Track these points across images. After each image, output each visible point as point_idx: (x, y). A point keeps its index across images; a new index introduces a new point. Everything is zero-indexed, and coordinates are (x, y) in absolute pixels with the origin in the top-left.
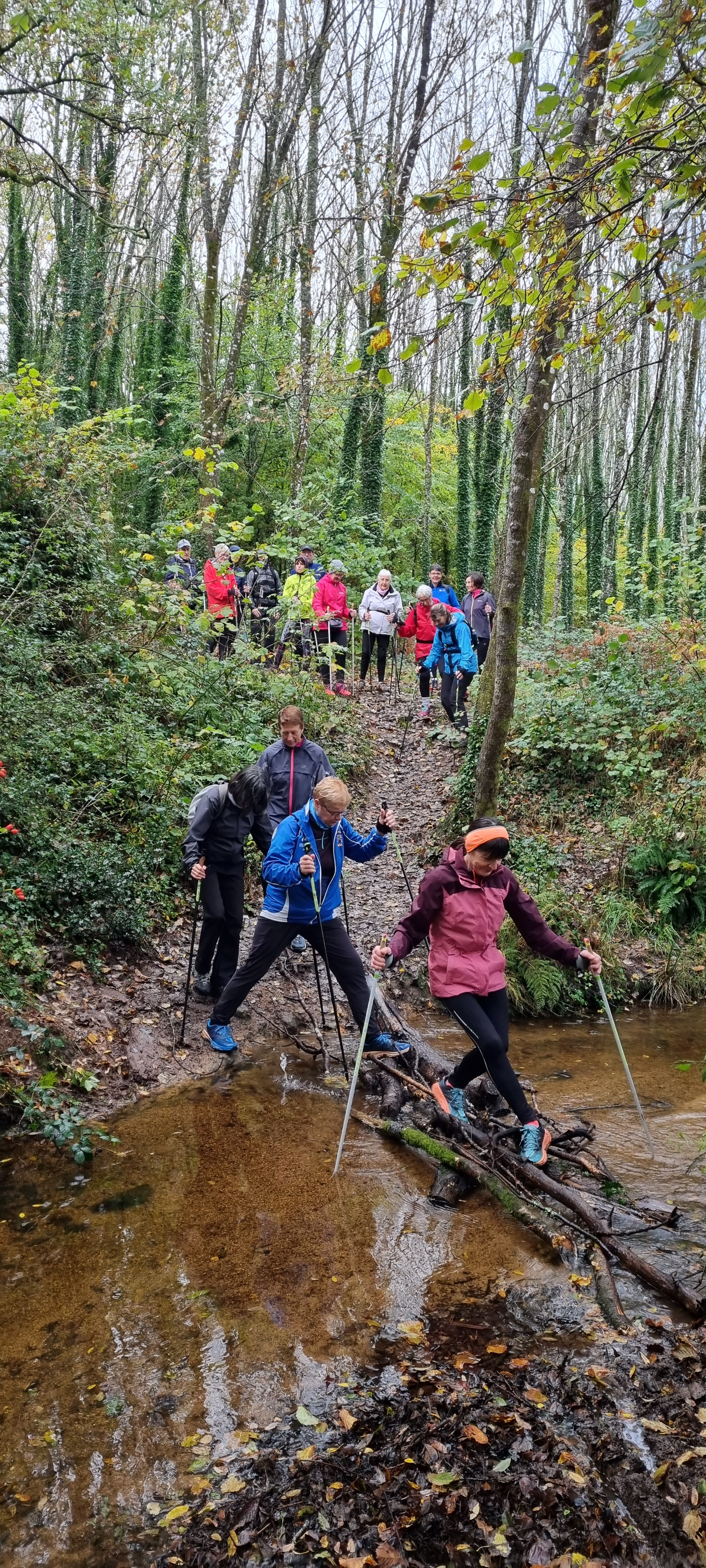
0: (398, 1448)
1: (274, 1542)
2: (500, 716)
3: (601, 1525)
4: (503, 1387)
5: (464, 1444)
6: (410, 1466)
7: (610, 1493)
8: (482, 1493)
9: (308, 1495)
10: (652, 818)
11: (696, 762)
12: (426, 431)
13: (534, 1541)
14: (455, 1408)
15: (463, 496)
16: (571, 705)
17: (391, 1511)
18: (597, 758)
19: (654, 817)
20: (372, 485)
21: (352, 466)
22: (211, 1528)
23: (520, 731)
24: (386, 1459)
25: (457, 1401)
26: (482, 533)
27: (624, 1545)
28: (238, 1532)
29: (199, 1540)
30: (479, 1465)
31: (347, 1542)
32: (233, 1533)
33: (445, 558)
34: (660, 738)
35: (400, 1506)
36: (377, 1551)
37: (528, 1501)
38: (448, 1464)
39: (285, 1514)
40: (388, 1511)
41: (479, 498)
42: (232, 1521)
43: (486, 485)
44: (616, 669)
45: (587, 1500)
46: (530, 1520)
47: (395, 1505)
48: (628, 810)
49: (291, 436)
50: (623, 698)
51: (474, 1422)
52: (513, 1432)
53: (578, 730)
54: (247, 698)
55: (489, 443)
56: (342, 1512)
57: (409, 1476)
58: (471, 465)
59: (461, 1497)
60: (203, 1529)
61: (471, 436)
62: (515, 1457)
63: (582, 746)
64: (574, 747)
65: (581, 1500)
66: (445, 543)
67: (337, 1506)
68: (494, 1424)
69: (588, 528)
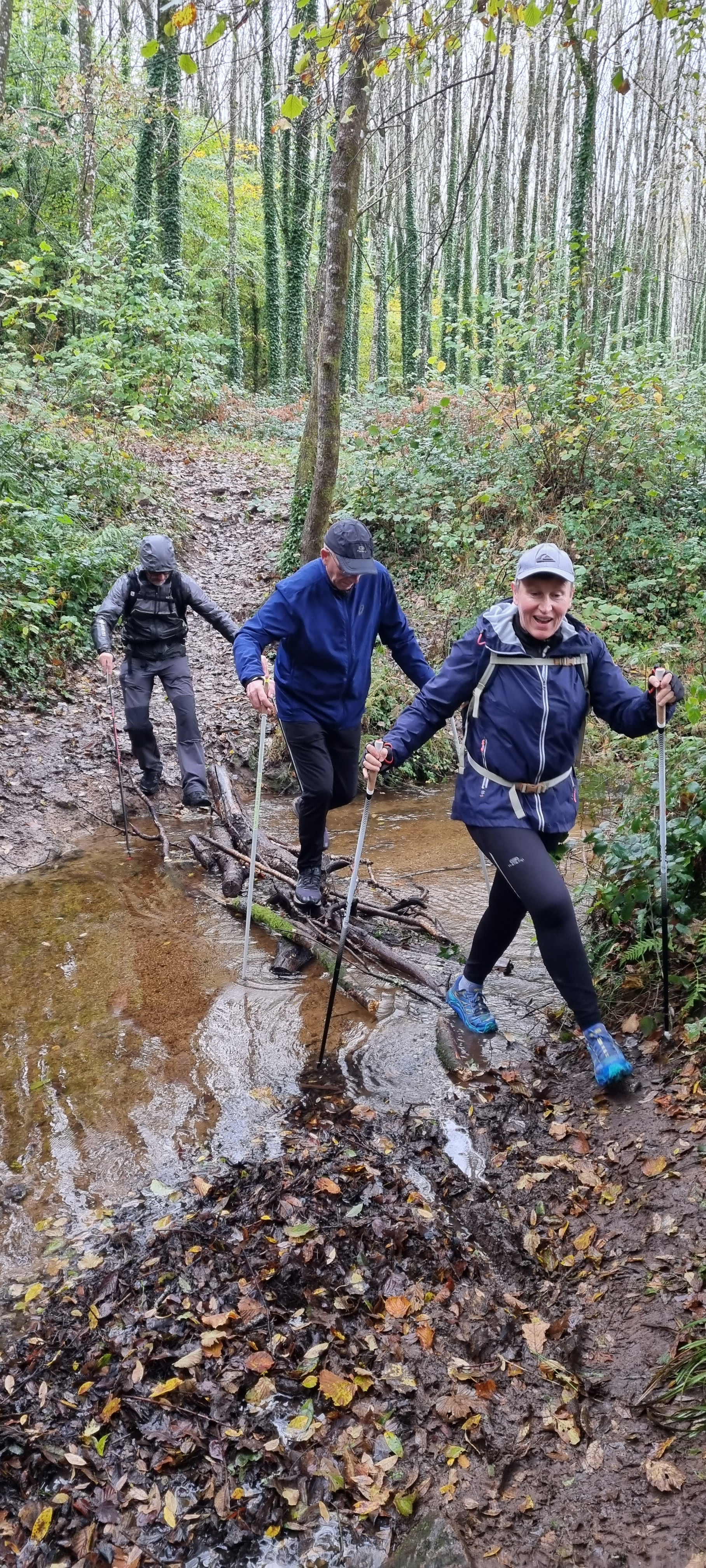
0: (254, 1207)
1: (136, 1309)
2: (324, 483)
3: (450, 1253)
4: (352, 1139)
5: (318, 1196)
6: (267, 1223)
7: (457, 1223)
8: (338, 1238)
9: (167, 1262)
10: (475, 590)
11: (516, 532)
12: (228, 166)
13: (388, 1276)
14: (308, 1164)
15: (270, 245)
16: (393, 474)
17: (251, 1267)
18: (421, 530)
19: (478, 589)
20: (170, 226)
21: (147, 203)
22: (71, 1305)
23: (342, 503)
24: (242, 1219)
25: (309, 1157)
26: (294, 287)
27: (472, 1269)
28: (98, 1305)
29: (59, 1318)
30: (333, 1213)
31: (208, 1300)
32: (93, 1307)
33: (254, 316)
34: (482, 508)
35: (259, 1261)
36: (239, 1305)
37: (381, 1240)
38: (303, 1216)
39: (145, 1283)
40: (248, 1267)
41: (288, 247)
42: (91, 1296)
43: (295, 232)
44: (438, 434)
45: (436, 1233)
46: (383, 1257)
47: (254, 1261)
48: (451, 582)
49: (76, 165)
50: (445, 467)
51: (326, 1175)
52: (363, 1179)
53: (400, 500)
54: (47, 468)
55: (297, 181)
56: (202, 1274)
57: (266, 1232)
58: (279, 208)
59: (317, 1246)
60: (63, 1307)
61: (277, 175)
62: (367, 1202)
63: (406, 517)
64: (397, 518)
65: (431, 1233)
66: (253, 300)
67: (197, 1269)
68: (346, 1174)
69: (403, 286)
